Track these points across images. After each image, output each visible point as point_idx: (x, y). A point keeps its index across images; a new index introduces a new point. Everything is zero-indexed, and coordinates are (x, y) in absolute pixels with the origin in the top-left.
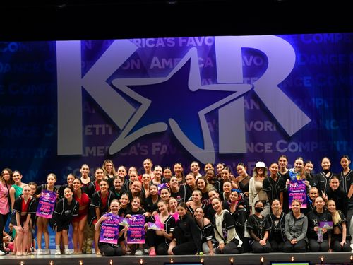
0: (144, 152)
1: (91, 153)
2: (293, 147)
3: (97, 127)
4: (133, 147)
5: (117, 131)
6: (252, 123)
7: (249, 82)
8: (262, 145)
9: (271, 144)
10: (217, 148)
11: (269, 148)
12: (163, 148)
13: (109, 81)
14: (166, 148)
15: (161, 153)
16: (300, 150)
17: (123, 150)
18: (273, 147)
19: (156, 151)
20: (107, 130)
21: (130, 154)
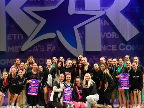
0: (42, 50)
1: (11, 50)
2: (129, 48)
3: (15, 35)
4: (36, 47)
5: (26, 37)
7: (103, 10)
8: (110, 46)
9: (116, 46)
10: (84, 48)
11: (115, 48)
12: (53, 48)
13: (22, 8)
14: (55, 48)
15: (52, 50)
16: (133, 50)
17: (30, 49)
18: (117, 48)
19: (49, 49)
20: (20, 36)
21: (34, 51)
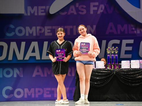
0: (83, 12)
1: (32, 12)
15: (99, 12)
17: (63, 10)
19: (94, 11)
21: (69, 13)
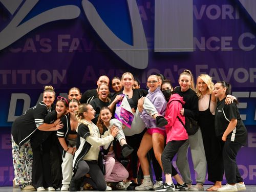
0: (46, 48)
4: (30, 41)
5: (5, 16)
6: (203, 7)
8: (216, 39)
9: (230, 38)
10: (151, 44)
11: (229, 44)
12: (73, 43)
14: (78, 43)
15: (71, 50)
17: (14, 45)
18: (234, 43)
19: (63, 47)
21: (25, 50)
